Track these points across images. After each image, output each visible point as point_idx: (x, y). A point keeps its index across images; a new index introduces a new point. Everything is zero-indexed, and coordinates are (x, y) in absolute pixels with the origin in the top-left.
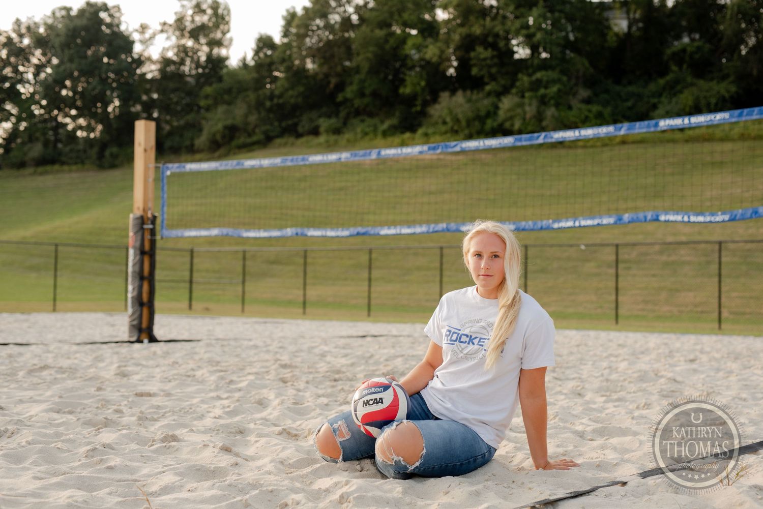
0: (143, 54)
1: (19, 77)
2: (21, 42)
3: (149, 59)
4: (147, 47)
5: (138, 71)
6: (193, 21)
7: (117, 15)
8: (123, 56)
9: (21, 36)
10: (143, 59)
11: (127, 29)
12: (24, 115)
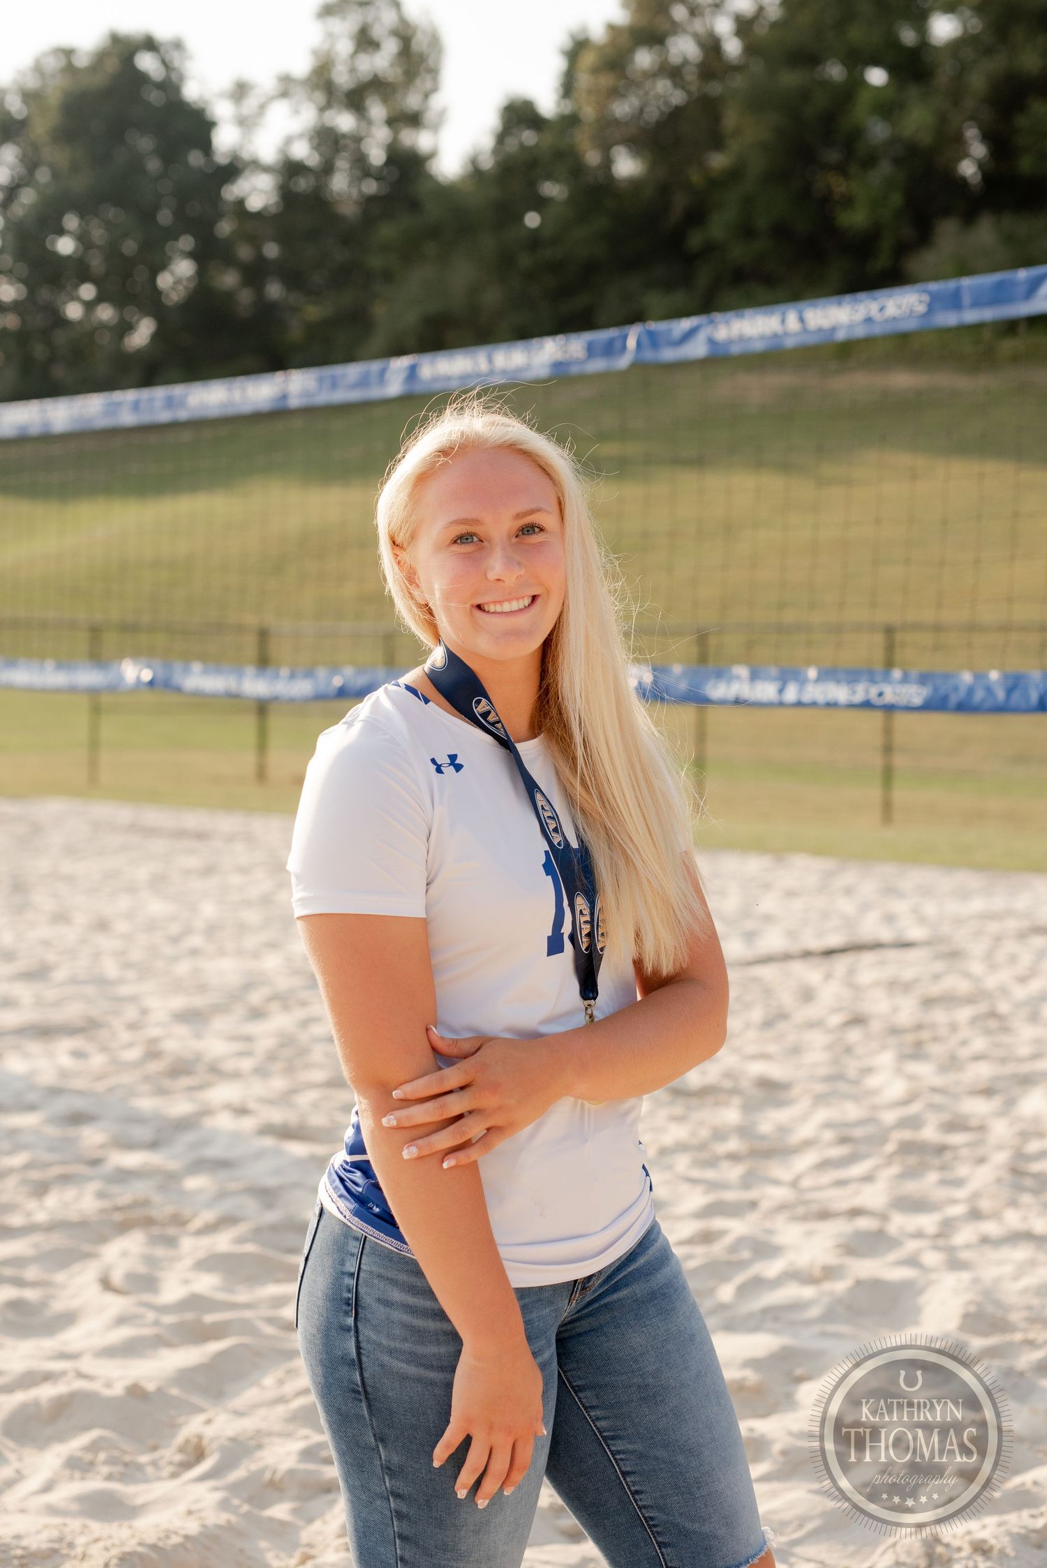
0: (242, 152)
4: (250, 133)
5: (226, 195)
6: (353, 70)
7: (179, 61)
10: (240, 163)
11: (200, 92)
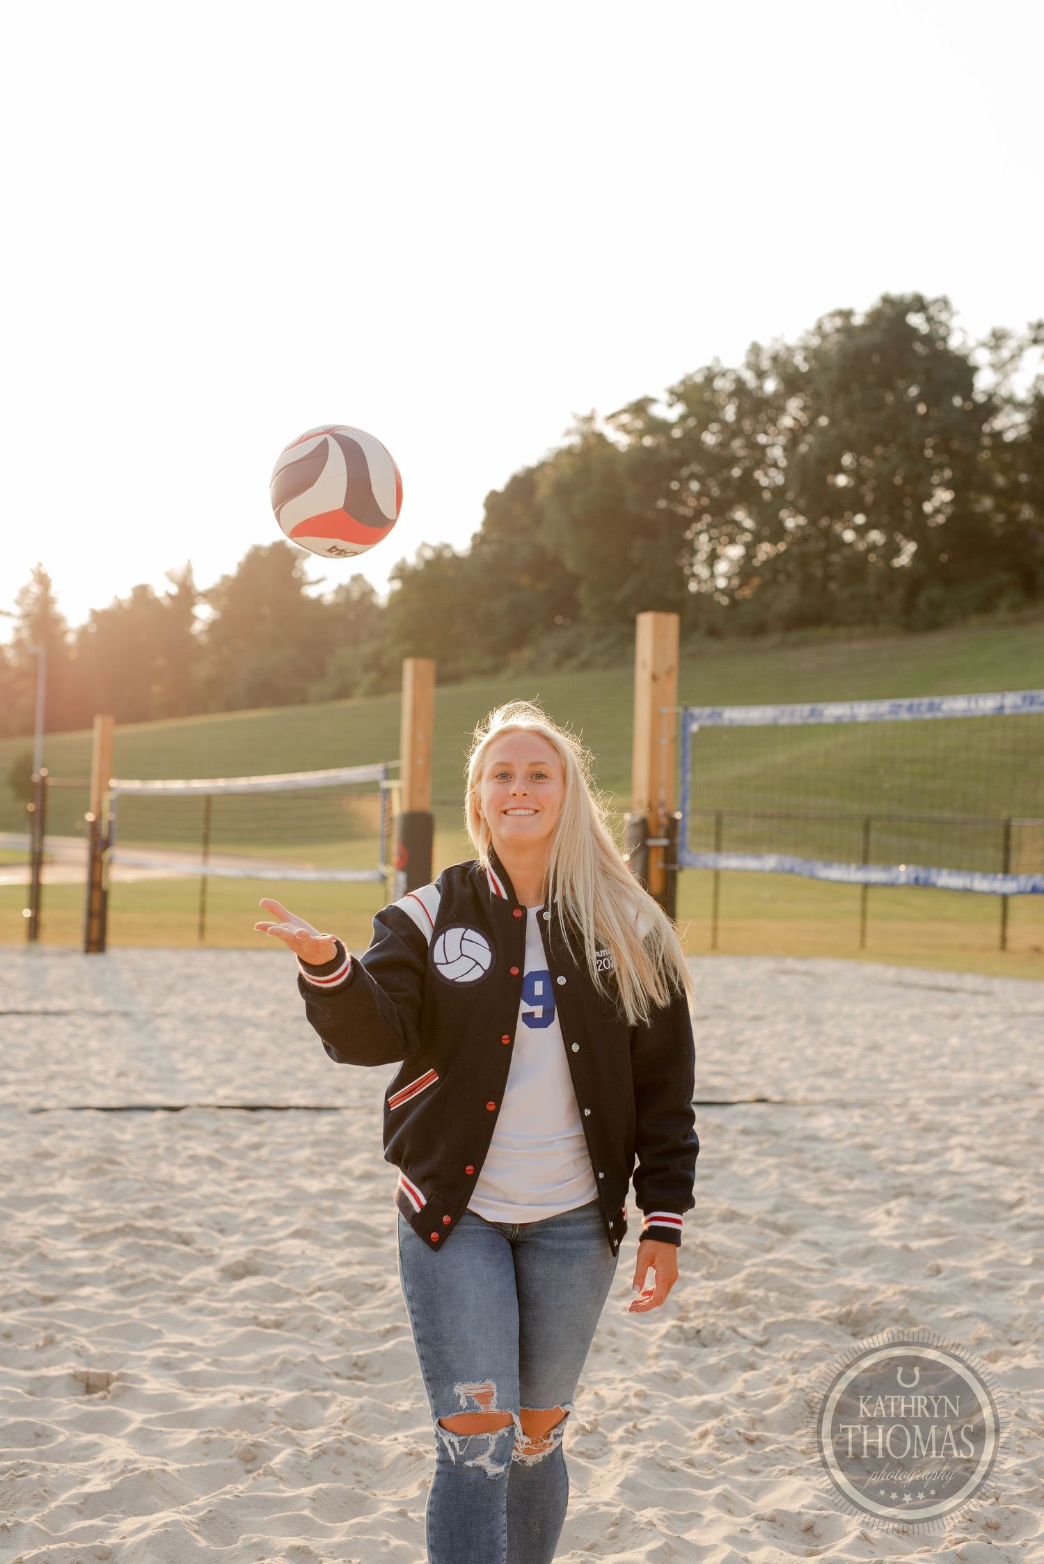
0: (998, 392)
1: (757, 455)
2: (761, 388)
3: (1010, 401)
4: (1006, 376)
5: (986, 428)
7: (943, 316)
8: (957, 401)
9: (761, 375)
10: (997, 401)
11: (964, 343)
12: (766, 532)
